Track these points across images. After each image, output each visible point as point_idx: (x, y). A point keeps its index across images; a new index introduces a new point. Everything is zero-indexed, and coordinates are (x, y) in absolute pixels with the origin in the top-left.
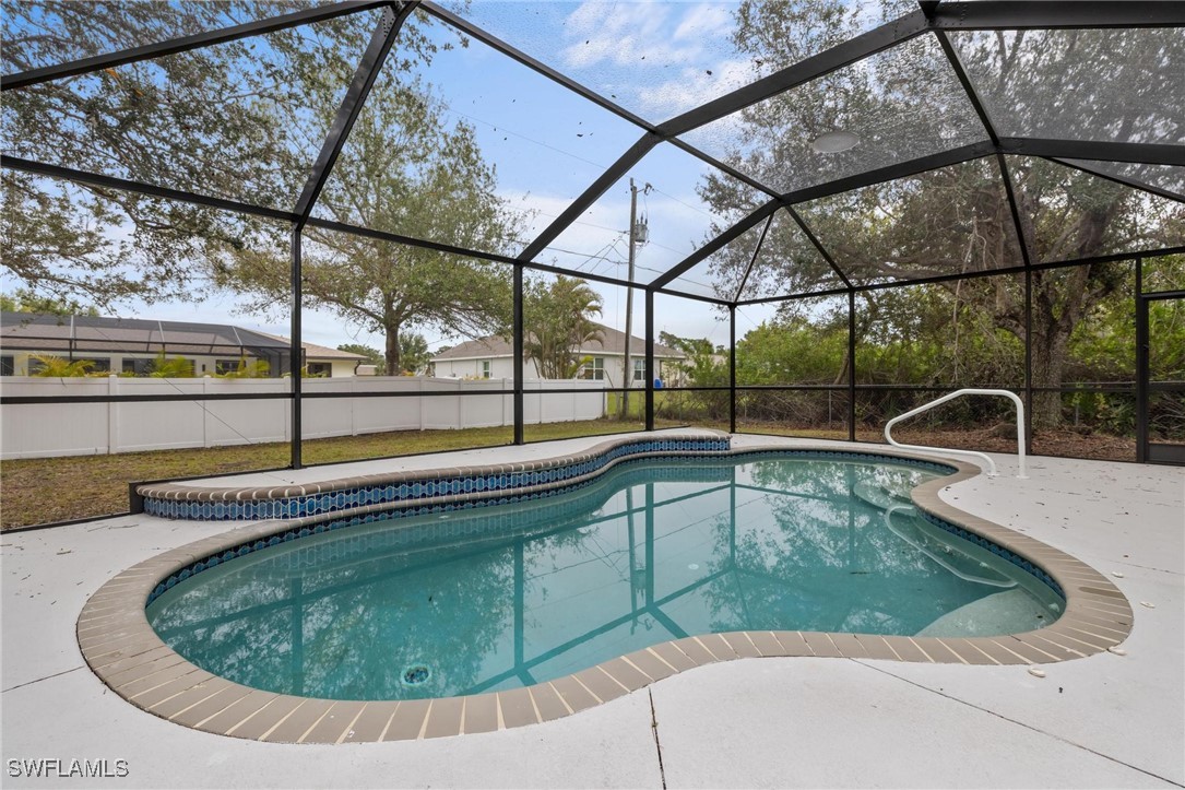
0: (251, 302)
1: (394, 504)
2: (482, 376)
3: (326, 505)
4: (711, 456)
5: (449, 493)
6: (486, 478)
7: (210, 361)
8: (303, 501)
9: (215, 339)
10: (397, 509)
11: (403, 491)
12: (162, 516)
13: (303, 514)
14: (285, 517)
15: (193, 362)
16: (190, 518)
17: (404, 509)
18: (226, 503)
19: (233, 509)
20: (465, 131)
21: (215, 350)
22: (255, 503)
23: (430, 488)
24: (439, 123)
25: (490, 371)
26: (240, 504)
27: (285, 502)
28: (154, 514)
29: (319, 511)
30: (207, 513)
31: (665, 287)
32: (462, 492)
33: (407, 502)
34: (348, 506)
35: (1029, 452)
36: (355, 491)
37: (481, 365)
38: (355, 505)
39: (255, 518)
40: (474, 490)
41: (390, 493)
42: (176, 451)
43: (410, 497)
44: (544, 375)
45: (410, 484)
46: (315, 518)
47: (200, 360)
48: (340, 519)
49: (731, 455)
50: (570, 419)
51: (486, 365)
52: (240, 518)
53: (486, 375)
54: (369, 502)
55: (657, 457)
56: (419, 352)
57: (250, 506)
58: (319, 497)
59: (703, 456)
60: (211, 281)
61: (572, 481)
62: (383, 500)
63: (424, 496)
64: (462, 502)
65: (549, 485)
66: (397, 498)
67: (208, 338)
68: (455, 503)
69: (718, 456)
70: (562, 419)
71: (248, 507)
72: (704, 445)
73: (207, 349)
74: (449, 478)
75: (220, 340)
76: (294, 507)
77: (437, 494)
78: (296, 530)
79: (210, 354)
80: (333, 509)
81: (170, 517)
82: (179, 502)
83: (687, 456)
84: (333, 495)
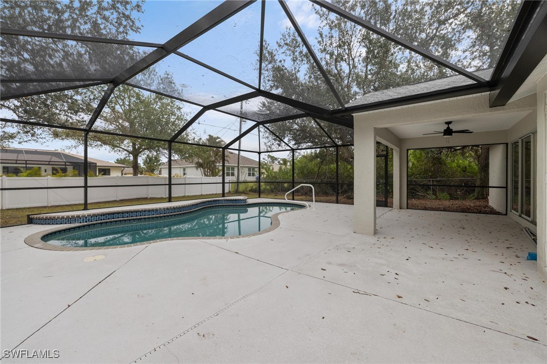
0: (70, 145)
1: (117, 219)
2: (182, 174)
3: (94, 219)
4: (239, 205)
5: (136, 216)
6: (149, 212)
7: (49, 168)
8: (86, 218)
9: (51, 159)
10: (118, 221)
11: (120, 216)
12: (39, 224)
13: (86, 222)
14: (80, 223)
15: (40, 168)
16: (49, 224)
17: (121, 221)
18: (61, 219)
19: (63, 221)
20: (168, 74)
21: (50, 163)
22: (71, 219)
23: (130, 215)
24: (156, 71)
25: (186, 172)
26: (66, 219)
27: (80, 218)
28: (36, 224)
29: (91, 221)
30: (55, 222)
31: (229, 147)
32: (141, 216)
33: (122, 219)
34: (101, 220)
35: (315, 201)
36: (104, 215)
37: (182, 170)
38: (104, 219)
39: (71, 223)
40: (145, 215)
41: (116, 216)
42: (34, 208)
43: (123, 217)
44: (205, 175)
45: (123, 213)
46: (90, 223)
47: (43, 167)
48: (99, 223)
49: (246, 205)
50: (215, 193)
51: (184, 170)
52: (66, 223)
53: (184, 174)
54: (109, 219)
55: (221, 206)
56: (157, 162)
57: (69, 220)
58: (91, 217)
59: (236, 205)
60: (51, 136)
62: (113, 218)
63: (127, 217)
64: (141, 219)
66: (118, 218)
67: (47, 158)
68: (138, 219)
69: (241, 205)
70: (211, 193)
71: (68, 220)
72: (237, 202)
73: (47, 163)
74: (136, 211)
75: (54, 159)
76: (83, 220)
77: (132, 216)
78: (84, 226)
79: (49, 164)
80: (96, 220)
81: (42, 224)
82: (45, 219)
83: (231, 205)
84: (96, 216)
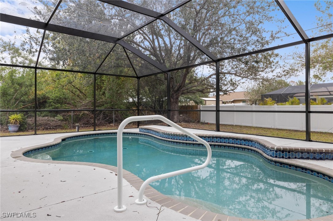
61: (187, 142)
65: (166, 139)
